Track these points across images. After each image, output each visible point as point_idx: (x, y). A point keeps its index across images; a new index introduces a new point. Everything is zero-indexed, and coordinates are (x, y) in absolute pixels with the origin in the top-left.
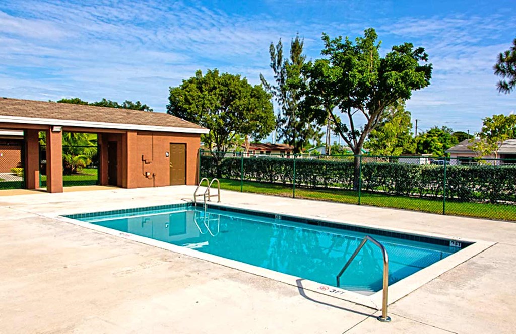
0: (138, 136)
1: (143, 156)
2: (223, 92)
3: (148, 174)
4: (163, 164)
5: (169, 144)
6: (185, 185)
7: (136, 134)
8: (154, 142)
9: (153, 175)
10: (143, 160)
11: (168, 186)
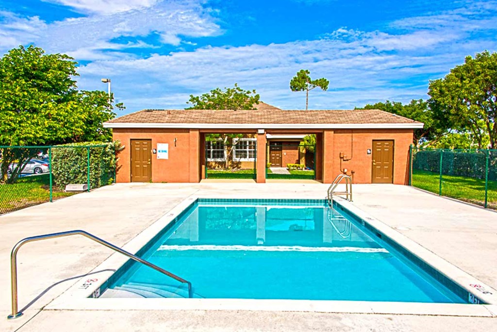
0: (336, 134)
1: (340, 154)
2: (489, 77)
3: (346, 171)
4: (365, 162)
5: (372, 141)
6: (392, 185)
7: (333, 132)
8: (353, 139)
9: (353, 173)
10: (341, 158)
11: (370, 183)
